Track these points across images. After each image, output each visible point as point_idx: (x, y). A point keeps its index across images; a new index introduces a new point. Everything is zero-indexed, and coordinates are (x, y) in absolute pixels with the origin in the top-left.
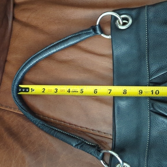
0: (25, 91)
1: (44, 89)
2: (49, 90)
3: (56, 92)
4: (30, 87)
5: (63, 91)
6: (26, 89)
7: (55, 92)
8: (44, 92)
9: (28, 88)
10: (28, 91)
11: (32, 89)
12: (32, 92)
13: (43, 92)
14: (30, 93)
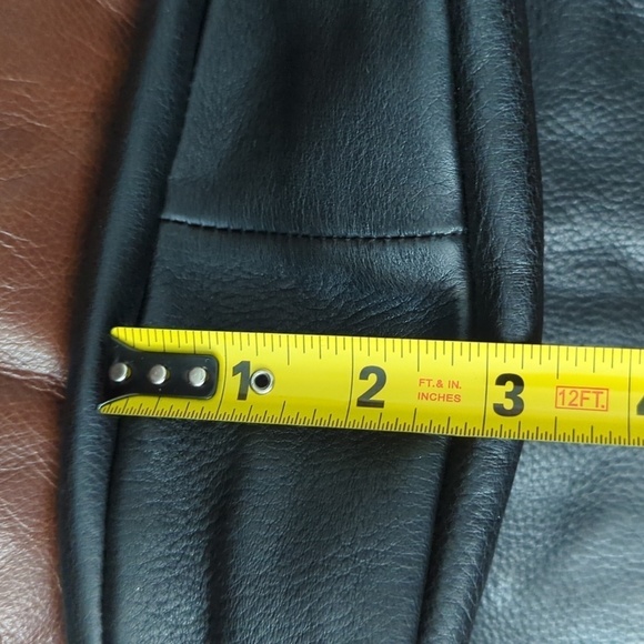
0: (178, 387)
1: (373, 378)
2: (425, 389)
3: (509, 404)
4: (231, 347)
5: (590, 404)
6: (179, 363)
7: (499, 410)
8: (380, 404)
9: (210, 362)
10: (209, 389)
11: (242, 368)
12: (242, 396)
13: (364, 402)
14: (226, 406)
